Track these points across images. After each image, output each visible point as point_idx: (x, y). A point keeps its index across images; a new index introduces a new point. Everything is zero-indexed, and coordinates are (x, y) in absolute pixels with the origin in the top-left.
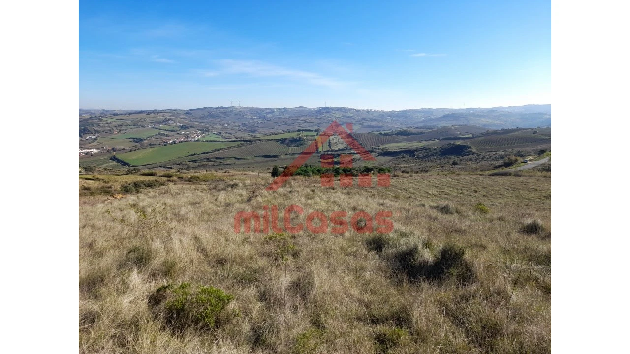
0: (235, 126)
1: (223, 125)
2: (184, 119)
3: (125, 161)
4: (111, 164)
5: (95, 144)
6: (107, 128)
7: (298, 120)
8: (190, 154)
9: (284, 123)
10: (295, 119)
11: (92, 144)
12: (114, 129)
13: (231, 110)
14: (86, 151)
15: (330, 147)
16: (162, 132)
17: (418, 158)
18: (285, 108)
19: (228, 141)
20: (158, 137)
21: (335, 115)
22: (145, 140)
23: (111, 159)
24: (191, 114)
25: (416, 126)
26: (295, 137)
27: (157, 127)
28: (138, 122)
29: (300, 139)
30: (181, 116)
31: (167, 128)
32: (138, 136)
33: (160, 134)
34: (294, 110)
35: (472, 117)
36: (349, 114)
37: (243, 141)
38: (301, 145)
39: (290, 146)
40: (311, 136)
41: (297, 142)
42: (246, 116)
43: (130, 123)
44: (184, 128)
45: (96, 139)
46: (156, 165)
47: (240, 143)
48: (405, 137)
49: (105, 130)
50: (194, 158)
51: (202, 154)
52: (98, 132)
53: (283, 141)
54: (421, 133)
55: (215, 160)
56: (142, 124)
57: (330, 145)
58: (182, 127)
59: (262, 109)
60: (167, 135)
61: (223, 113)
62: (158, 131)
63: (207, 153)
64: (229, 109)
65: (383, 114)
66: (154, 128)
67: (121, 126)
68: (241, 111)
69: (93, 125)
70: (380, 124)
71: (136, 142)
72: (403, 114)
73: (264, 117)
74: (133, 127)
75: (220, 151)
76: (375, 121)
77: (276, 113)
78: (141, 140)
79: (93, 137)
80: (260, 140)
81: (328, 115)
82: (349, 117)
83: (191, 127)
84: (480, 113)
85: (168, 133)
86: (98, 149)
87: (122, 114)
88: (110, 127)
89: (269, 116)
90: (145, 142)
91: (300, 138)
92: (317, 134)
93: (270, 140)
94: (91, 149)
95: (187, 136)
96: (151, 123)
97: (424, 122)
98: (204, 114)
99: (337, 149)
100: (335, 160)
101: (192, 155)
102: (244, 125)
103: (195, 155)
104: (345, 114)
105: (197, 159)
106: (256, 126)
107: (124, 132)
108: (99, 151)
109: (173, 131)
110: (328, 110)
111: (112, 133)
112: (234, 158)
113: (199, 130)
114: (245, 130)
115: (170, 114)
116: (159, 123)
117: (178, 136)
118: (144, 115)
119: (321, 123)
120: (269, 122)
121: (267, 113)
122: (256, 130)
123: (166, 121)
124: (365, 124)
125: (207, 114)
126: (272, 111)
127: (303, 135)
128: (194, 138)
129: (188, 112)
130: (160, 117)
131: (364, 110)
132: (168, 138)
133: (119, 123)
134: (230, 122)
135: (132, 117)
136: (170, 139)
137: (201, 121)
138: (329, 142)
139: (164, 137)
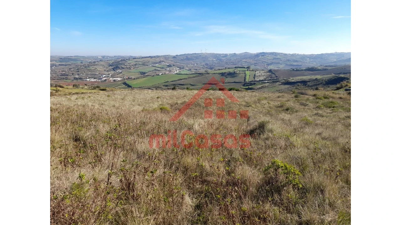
0: (201, 65)
1: (194, 64)
2: (172, 61)
3: (130, 85)
4: (122, 86)
5: (120, 75)
6: (128, 66)
8: (165, 81)
9: (232, 63)
10: (240, 60)
11: (119, 75)
12: (132, 66)
13: (200, 55)
14: (115, 79)
16: (157, 69)
17: (308, 86)
18: (235, 54)
19: (189, 74)
20: (154, 71)
21: (267, 57)
22: (147, 73)
23: (123, 83)
24: (176, 58)
25: (325, 65)
26: (231, 72)
27: (154, 65)
28: (145, 63)
29: (235, 73)
30: (170, 59)
31: (160, 66)
32: (143, 71)
33: (155, 70)
34: (240, 55)
36: (278, 57)
37: (198, 74)
38: (234, 77)
39: (227, 77)
40: (242, 71)
41: (232, 75)
42: (209, 59)
43: (140, 63)
44: (169, 66)
45: (121, 72)
46: (145, 87)
47: (197, 75)
48: (311, 73)
50: (167, 84)
51: (172, 81)
52: (124, 68)
53: (223, 74)
54: (325, 70)
55: (178, 85)
57: (254, 78)
58: (168, 66)
59: (220, 55)
61: (195, 57)
62: (154, 68)
63: (175, 81)
64: (199, 55)
65: (304, 57)
66: (153, 66)
67: (136, 65)
68: (206, 56)
69: (121, 64)
70: (300, 64)
71: (142, 74)
72: (320, 57)
73: (220, 60)
74: (142, 66)
75: (183, 80)
76: (296, 61)
77: (228, 57)
78: (145, 73)
79: (120, 71)
80: (208, 74)
81: (263, 57)
82: (278, 59)
83: (174, 65)
85: (160, 69)
86: (121, 78)
87: (138, 58)
88: (130, 65)
89: (223, 59)
92: (248, 70)
93: (215, 74)
94: (117, 78)
95: (170, 71)
96: (152, 63)
97: (335, 62)
98: (183, 58)
100: (250, 87)
102: (207, 64)
103: (168, 82)
104: (275, 57)
105: (168, 84)
106: (213, 65)
107: (136, 68)
108: (121, 79)
109: (163, 68)
110: (263, 54)
111: (130, 69)
112: (190, 84)
113: (178, 67)
114: (207, 67)
115: (164, 58)
116: (156, 63)
117: (165, 71)
118: (150, 58)
119: (256, 63)
120: (222, 63)
121: (222, 57)
123: (160, 62)
124: (289, 64)
125: (185, 58)
126: (226, 55)
127: (237, 71)
128: (174, 72)
130: (158, 60)
131: (290, 54)
132: (159, 72)
133: (135, 63)
134: (198, 63)
135: (143, 59)
136: (160, 73)
137: (181, 62)
138: (255, 75)
139: (157, 72)
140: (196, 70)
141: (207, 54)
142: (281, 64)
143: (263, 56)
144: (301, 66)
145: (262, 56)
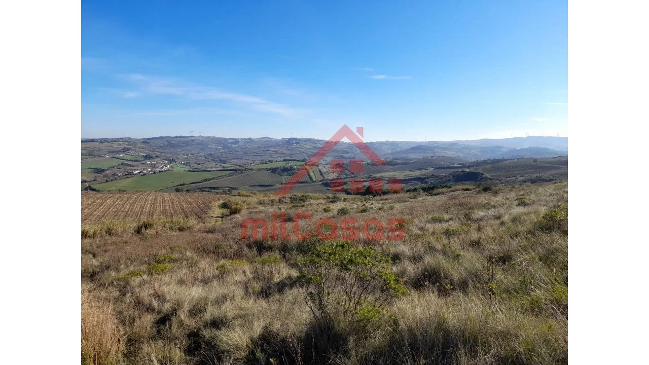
0: (200, 156)
1: (187, 155)
2: (144, 148)
7: (268, 150)
9: (254, 154)
10: (265, 149)
13: (193, 140)
15: (323, 176)
16: (125, 162)
18: (250, 139)
20: (121, 167)
22: (107, 170)
24: (148, 143)
27: (116, 156)
28: (93, 151)
29: (291, 169)
30: (139, 145)
31: (128, 157)
32: (98, 166)
33: (122, 164)
34: (260, 141)
35: (438, 150)
36: (319, 145)
37: (231, 170)
40: (300, 165)
41: (289, 171)
42: (210, 146)
44: (148, 157)
47: (228, 172)
48: (392, 167)
51: (191, 183)
53: (273, 170)
54: (406, 164)
55: (208, 189)
56: (98, 153)
58: (145, 157)
59: (225, 140)
60: (131, 166)
61: (183, 142)
62: (120, 162)
64: (190, 139)
65: (351, 146)
66: (114, 157)
68: (203, 141)
71: (97, 173)
72: (370, 146)
73: (229, 148)
74: (88, 157)
75: (212, 181)
77: (241, 144)
78: (103, 170)
81: (298, 146)
82: (319, 148)
83: (156, 157)
84: (443, 146)
85: (132, 163)
89: (234, 146)
90: (108, 172)
91: (291, 167)
93: (259, 169)
95: (154, 166)
96: (108, 152)
98: (163, 144)
99: (331, 178)
101: (181, 185)
102: (211, 155)
103: (184, 185)
106: (223, 156)
109: (136, 161)
112: (228, 187)
113: (166, 160)
114: (213, 160)
115: (126, 143)
116: (118, 152)
117: (143, 167)
118: (97, 143)
119: (293, 154)
120: (238, 153)
121: (231, 143)
122: (226, 161)
123: (125, 150)
125: (166, 143)
126: (236, 141)
128: (162, 168)
129: (146, 142)
130: (117, 146)
132: (134, 168)
134: (193, 152)
136: (136, 170)
137: (162, 151)
138: (320, 172)
139: (129, 168)
140: (199, 164)
141: (202, 137)
143: (299, 143)
145: (295, 143)
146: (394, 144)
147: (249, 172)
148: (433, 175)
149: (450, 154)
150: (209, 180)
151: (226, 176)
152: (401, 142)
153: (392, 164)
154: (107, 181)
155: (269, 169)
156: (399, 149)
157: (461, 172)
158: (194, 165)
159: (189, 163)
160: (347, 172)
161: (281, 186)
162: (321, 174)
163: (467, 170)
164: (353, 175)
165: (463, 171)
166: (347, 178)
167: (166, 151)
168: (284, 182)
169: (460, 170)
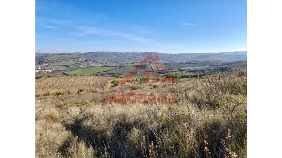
0: (107, 60)
1: (102, 60)
2: (84, 57)
5: (48, 68)
6: (51, 61)
7: (135, 57)
10: (134, 57)
12: (55, 61)
13: (104, 53)
14: (46, 71)
16: (77, 63)
18: (127, 53)
19: (112, 66)
20: (76, 65)
22: (70, 66)
23: (62, 74)
27: (74, 60)
28: (65, 58)
29: (144, 66)
30: (82, 56)
31: (79, 61)
32: (67, 64)
33: (76, 64)
34: (132, 53)
37: (119, 66)
40: (148, 64)
42: (111, 56)
43: (61, 58)
44: (86, 61)
45: (48, 66)
48: (189, 65)
49: (50, 62)
50: (100, 74)
51: (103, 72)
52: (48, 63)
55: (110, 74)
56: (67, 59)
58: (85, 60)
59: (117, 53)
60: (79, 64)
61: (100, 54)
62: (75, 63)
63: (106, 71)
64: (103, 53)
67: (58, 60)
68: (108, 54)
69: (44, 59)
71: (66, 67)
72: (180, 55)
73: (119, 56)
74: (63, 60)
76: (169, 58)
77: (124, 55)
79: (46, 65)
83: (89, 60)
85: (80, 63)
86: (51, 70)
87: (56, 55)
88: (52, 60)
89: (121, 56)
90: (70, 67)
92: (151, 64)
93: (131, 66)
94: (48, 70)
95: (88, 64)
96: (71, 59)
101: (99, 72)
102: (111, 60)
103: (100, 72)
104: (155, 55)
105: (102, 74)
106: (116, 60)
107: (60, 62)
108: (51, 71)
109: (81, 62)
111: (54, 63)
112: (118, 73)
113: (93, 62)
114: (112, 62)
115: (78, 55)
116: (74, 59)
117: (84, 65)
118: (66, 55)
120: (122, 59)
122: (117, 62)
123: (77, 58)
124: (165, 59)
125: (93, 55)
126: (122, 54)
128: (92, 65)
129: (85, 54)
130: (73, 56)
131: (163, 53)
133: (57, 59)
134: (104, 58)
135: (61, 56)
136: (81, 66)
137: (92, 58)
138: (157, 67)
139: (78, 65)
140: (106, 63)
141: (108, 52)
142: (161, 60)
144: (173, 61)
145: (147, 54)
146: (192, 54)
147: (126, 67)
148: (208, 69)
149: (217, 59)
150: (110, 70)
151: (117, 69)
152: (195, 53)
153: (189, 63)
154: (70, 71)
155: (135, 66)
156: (194, 57)
157: (221, 67)
158: (104, 64)
159: (102, 63)
160: (169, 67)
161: (140, 73)
162: (157, 68)
163: (224, 66)
164: (171, 69)
165: (222, 67)
166: (169, 70)
167: (93, 58)
168: (141, 71)
169: (221, 66)
